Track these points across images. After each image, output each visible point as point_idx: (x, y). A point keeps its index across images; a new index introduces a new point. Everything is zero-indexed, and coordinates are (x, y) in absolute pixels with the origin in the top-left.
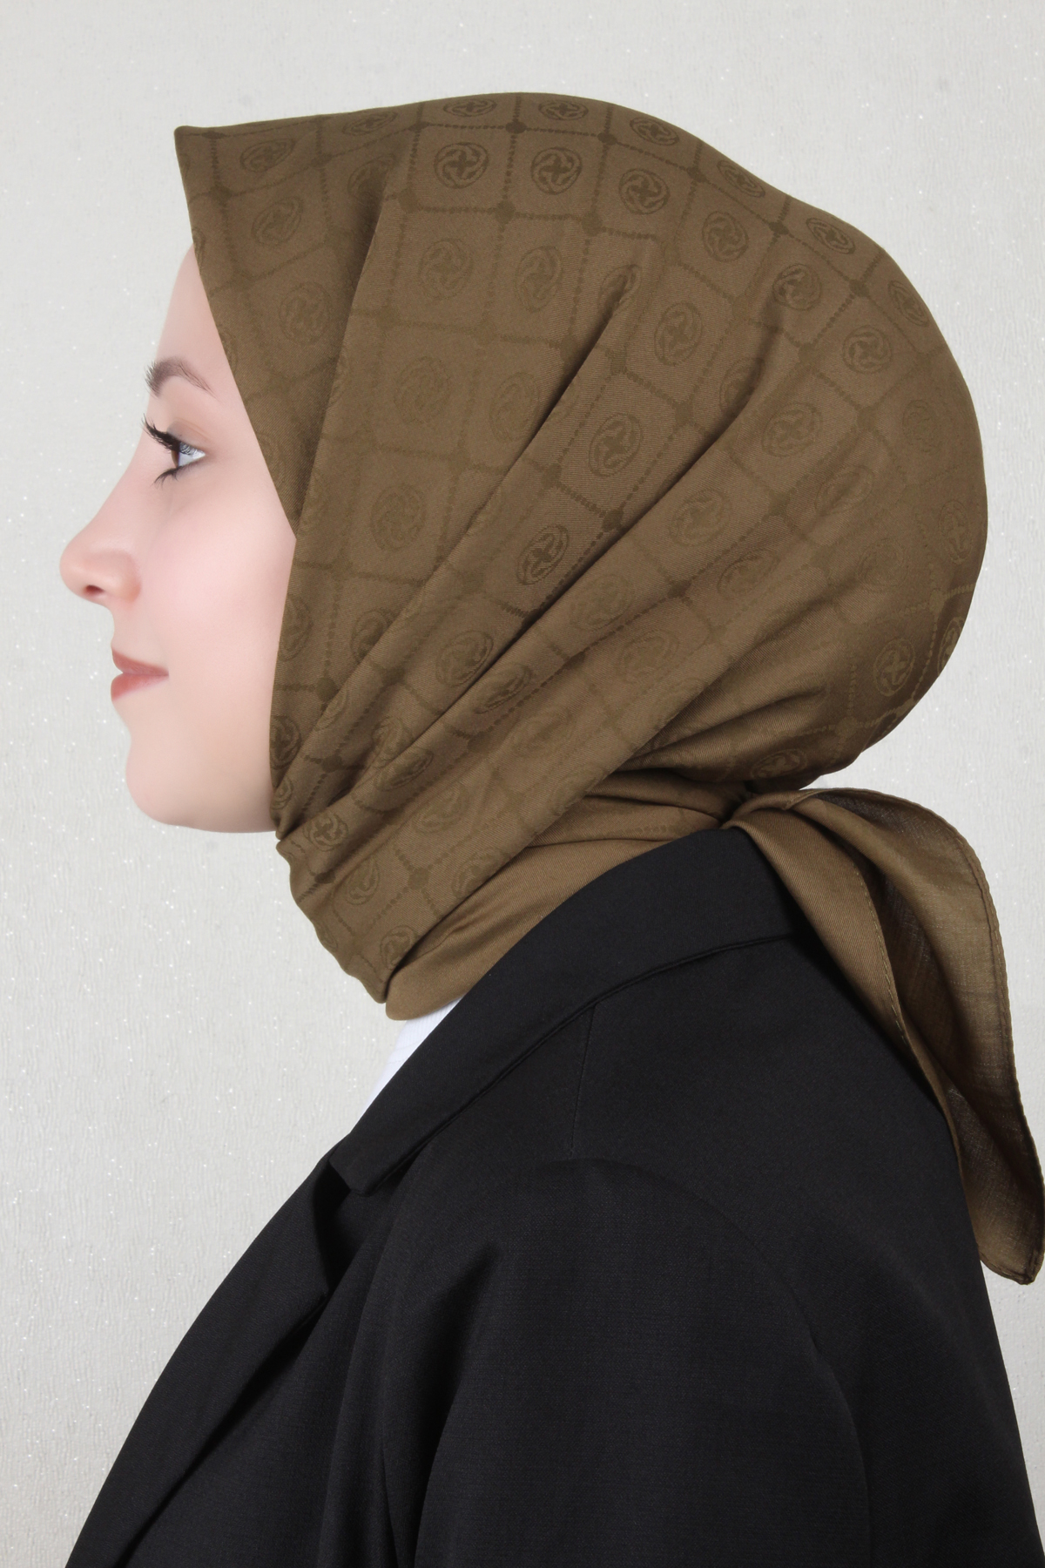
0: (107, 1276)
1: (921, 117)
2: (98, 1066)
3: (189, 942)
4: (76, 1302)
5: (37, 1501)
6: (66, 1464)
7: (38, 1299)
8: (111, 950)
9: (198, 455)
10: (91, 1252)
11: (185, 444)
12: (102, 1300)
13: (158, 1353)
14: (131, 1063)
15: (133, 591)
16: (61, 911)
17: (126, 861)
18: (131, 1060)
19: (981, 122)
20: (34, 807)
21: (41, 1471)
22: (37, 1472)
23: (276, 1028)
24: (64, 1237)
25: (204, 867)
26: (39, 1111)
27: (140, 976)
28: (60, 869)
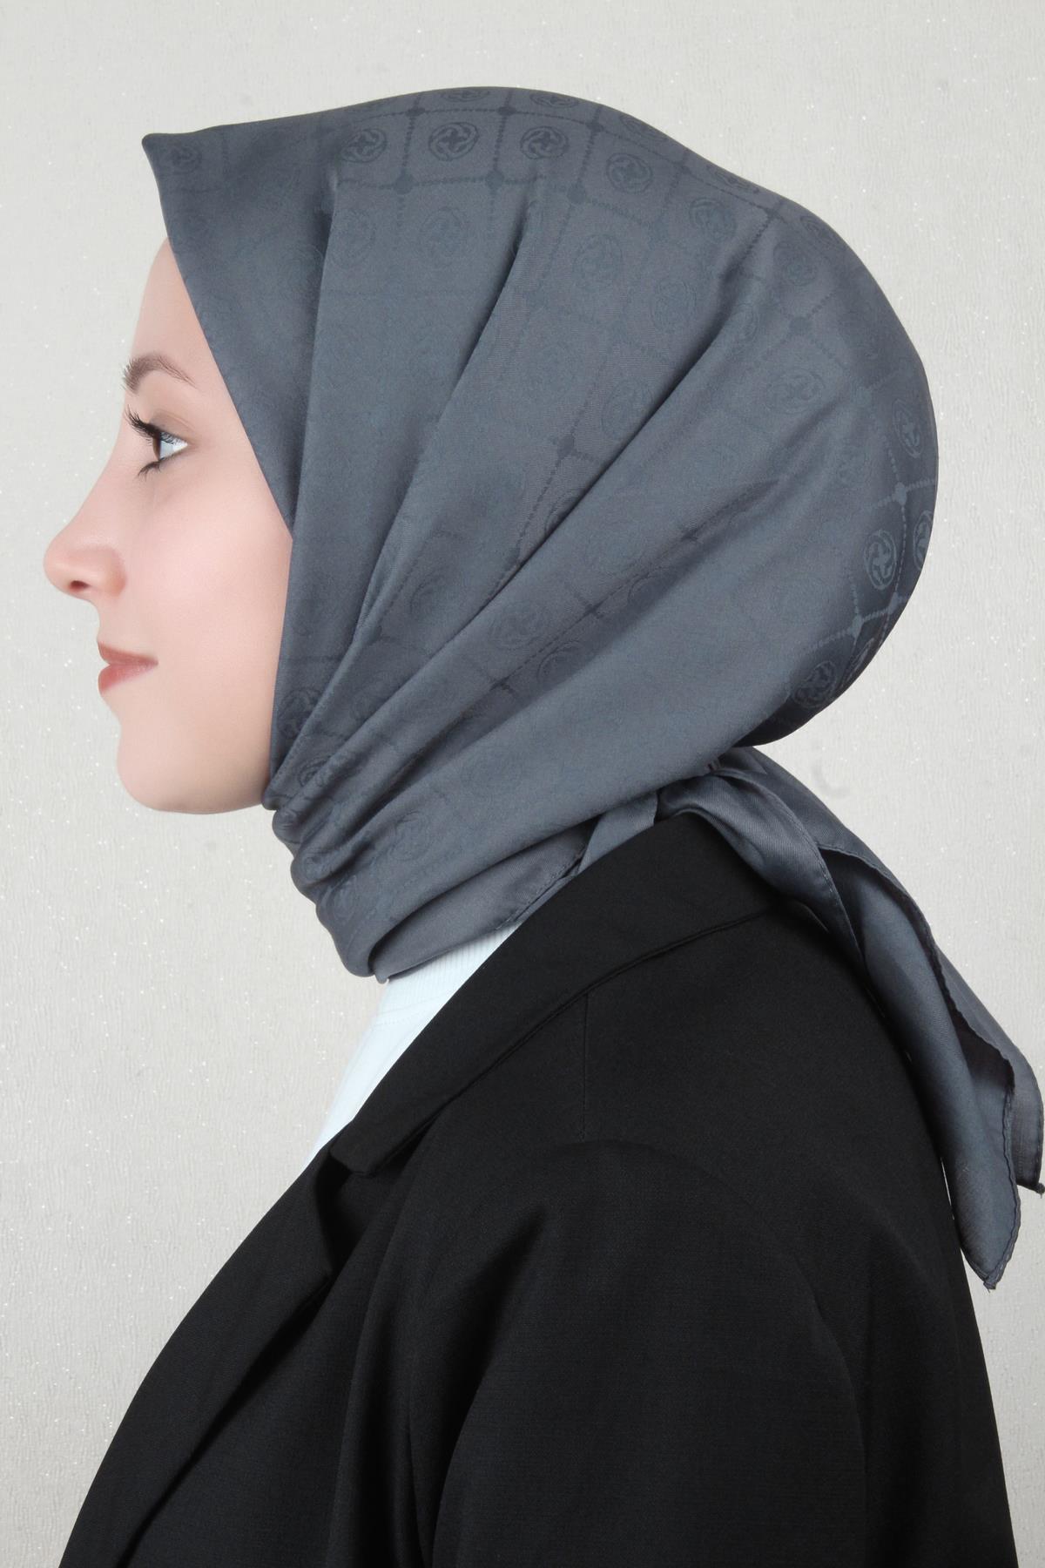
0: (85, 1244)
1: (864, 118)
2: (76, 1041)
3: (162, 921)
4: (56, 1269)
5: (19, 1462)
6: (46, 1425)
7: (18, 1267)
8: (87, 928)
9: (179, 446)
10: (69, 1220)
11: (166, 433)
12: (81, 1267)
13: (135, 1318)
14: (107, 1038)
15: (118, 584)
16: (38, 891)
17: (100, 843)
18: (107, 1035)
19: (922, 122)
20: (11, 791)
21: (23, 1432)
22: (19, 1434)
23: (247, 1003)
24: (43, 1207)
25: (177, 848)
26: (18, 1085)
27: (115, 954)
28: (36, 851)
